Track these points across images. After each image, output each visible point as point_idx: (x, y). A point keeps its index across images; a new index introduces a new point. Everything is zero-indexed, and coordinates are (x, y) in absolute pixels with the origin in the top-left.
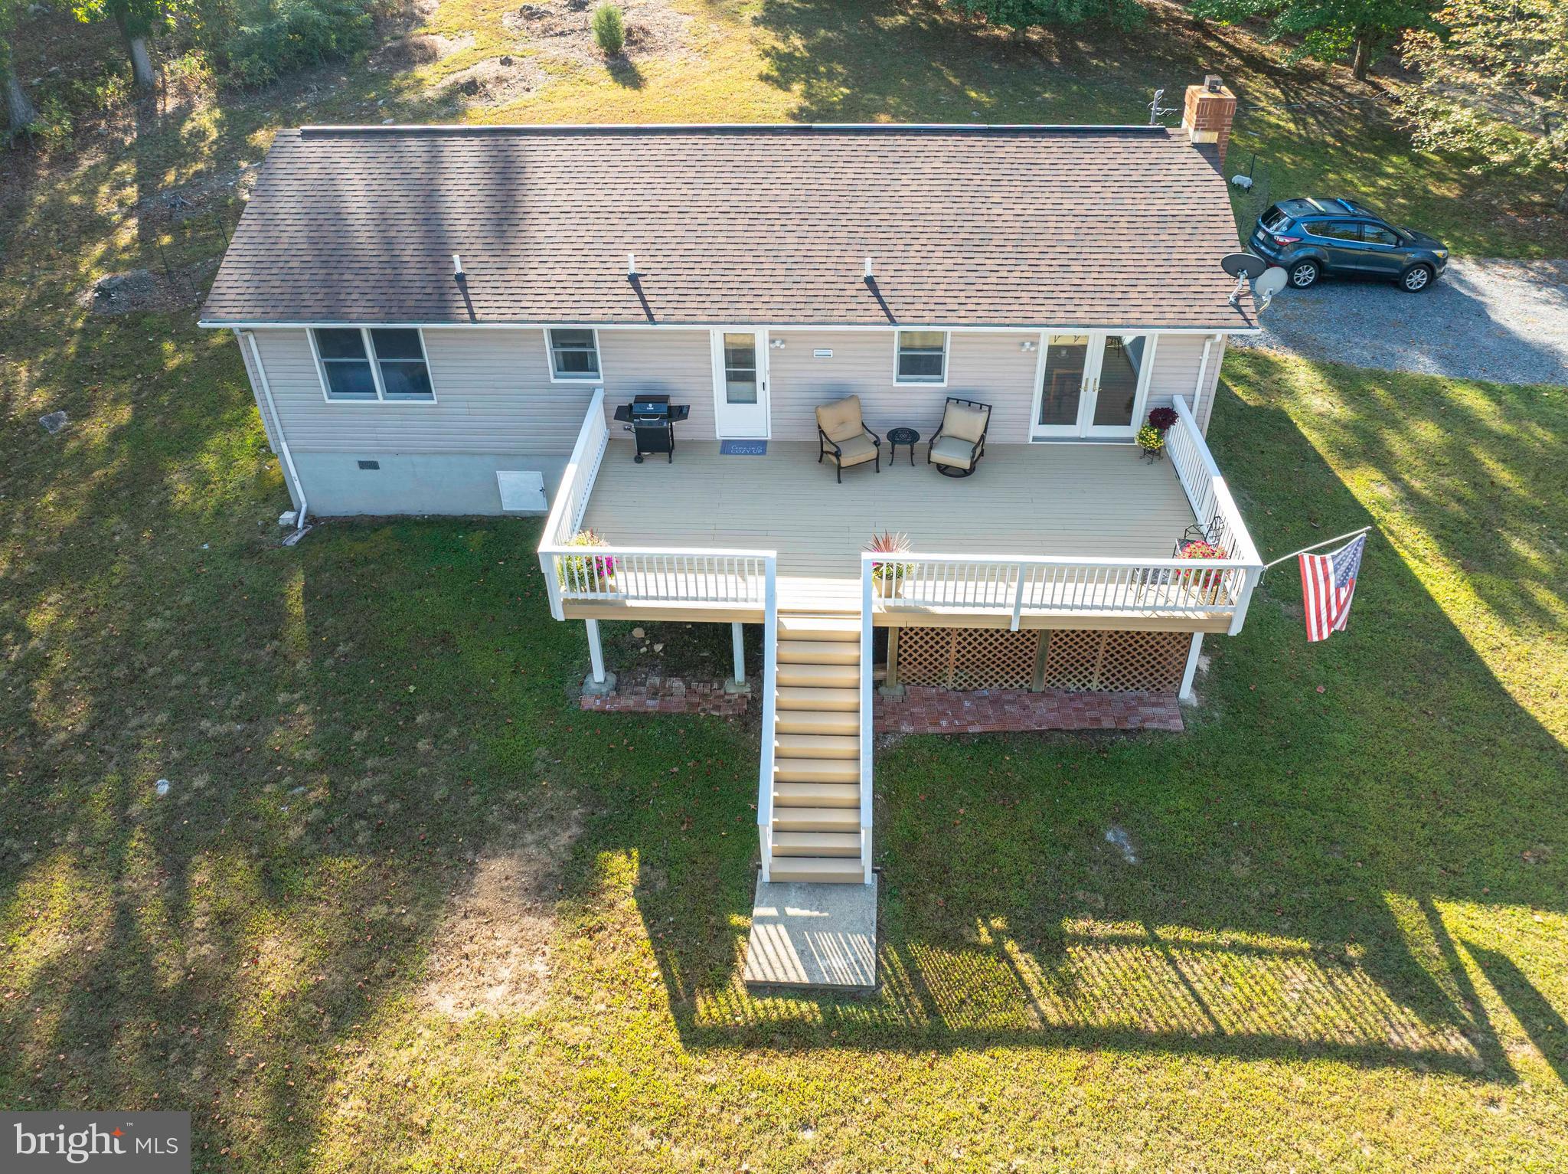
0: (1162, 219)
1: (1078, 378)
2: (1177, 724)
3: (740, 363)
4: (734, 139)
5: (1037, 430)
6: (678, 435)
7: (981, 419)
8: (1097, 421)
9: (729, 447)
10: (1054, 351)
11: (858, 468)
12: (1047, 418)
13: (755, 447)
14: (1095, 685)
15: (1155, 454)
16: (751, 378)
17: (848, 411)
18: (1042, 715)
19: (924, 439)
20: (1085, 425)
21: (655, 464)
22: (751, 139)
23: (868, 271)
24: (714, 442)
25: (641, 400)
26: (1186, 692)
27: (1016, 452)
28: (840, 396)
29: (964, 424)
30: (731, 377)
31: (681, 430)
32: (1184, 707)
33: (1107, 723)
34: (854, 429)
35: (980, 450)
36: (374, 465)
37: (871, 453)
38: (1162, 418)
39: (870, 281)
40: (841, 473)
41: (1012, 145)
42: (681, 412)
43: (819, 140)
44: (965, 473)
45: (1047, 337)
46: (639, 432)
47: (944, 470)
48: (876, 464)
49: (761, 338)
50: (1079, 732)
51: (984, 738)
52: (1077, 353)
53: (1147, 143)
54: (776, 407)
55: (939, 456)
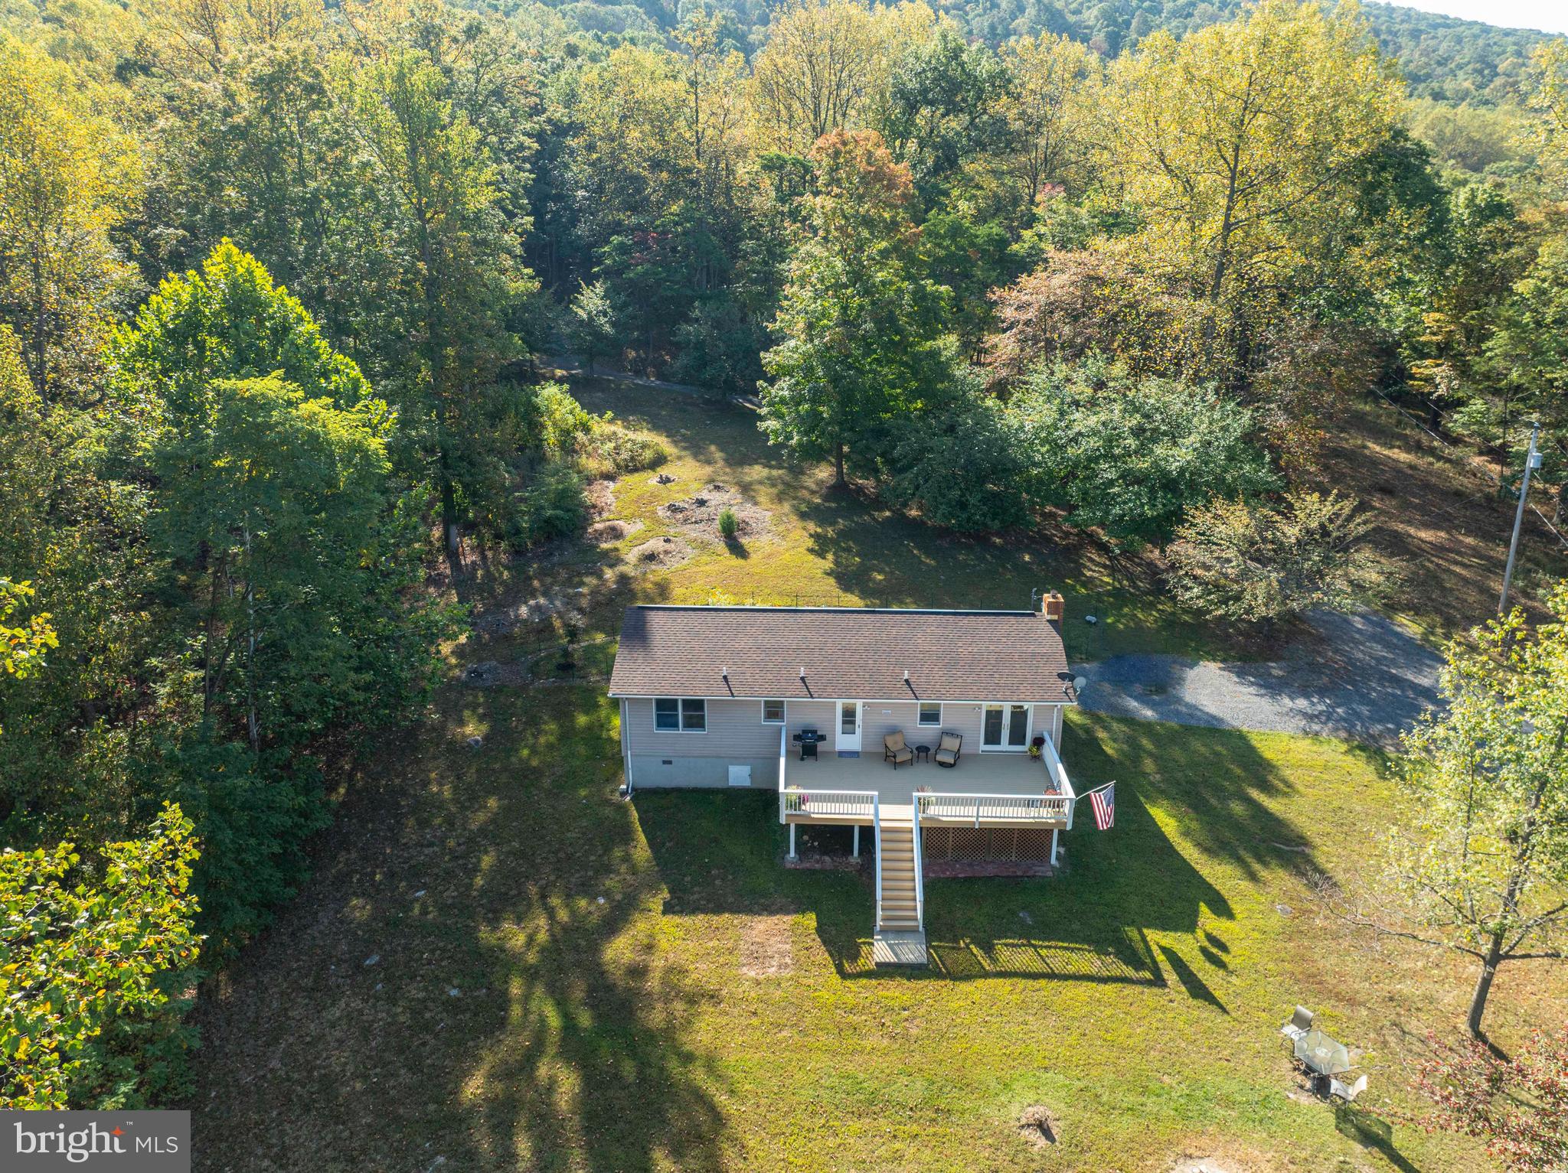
0: (1034, 655)
1: (1000, 724)
2: (1050, 874)
3: (849, 715)
4: (840, 616)
5: (983, 747)
6: (819, 749)
7: (958, 741)
8: (1010, 743)
9: (841, 754)
10: (988, 713)
11: (903, 763)
12: (987, 742)
13: (853, 754)
14: (1013, 858)
15: (1037, 758)
16: (853, 722)
17: (898, 737)
18: (991, 870)
19: (932, 751)
20: (1005, 745)
21: (809, 762)
22: (848, 615)
23: (906, 677)
24: (833, 753)
25: (805, 732)
26: (1053, 861)
27: (975, 757)
28: (894, 731)
29: (950, 743)
30: (844, 722)
31: (821, 746)
32: (1053, 867)
33: (1019, 873)
34: (901, 746)
35: (958, 755)
36: (670, 762)
37: (909, 756)
38: (1039, 742)
39: (907, 681)
40: (896, 765)
41: (966, 620)
42: (822, 738)
43: (879, 616)
44: (951, 766)
45: (986, 705)
46: (803, 747)
47: (942, 764)
48: (911, 762)
49: (859, 705)
50: (1008, 877)
51: (966, 879)
52: (999, 714)
53: (1026, 619)
54: (865, 736)
55: (939, 758)
